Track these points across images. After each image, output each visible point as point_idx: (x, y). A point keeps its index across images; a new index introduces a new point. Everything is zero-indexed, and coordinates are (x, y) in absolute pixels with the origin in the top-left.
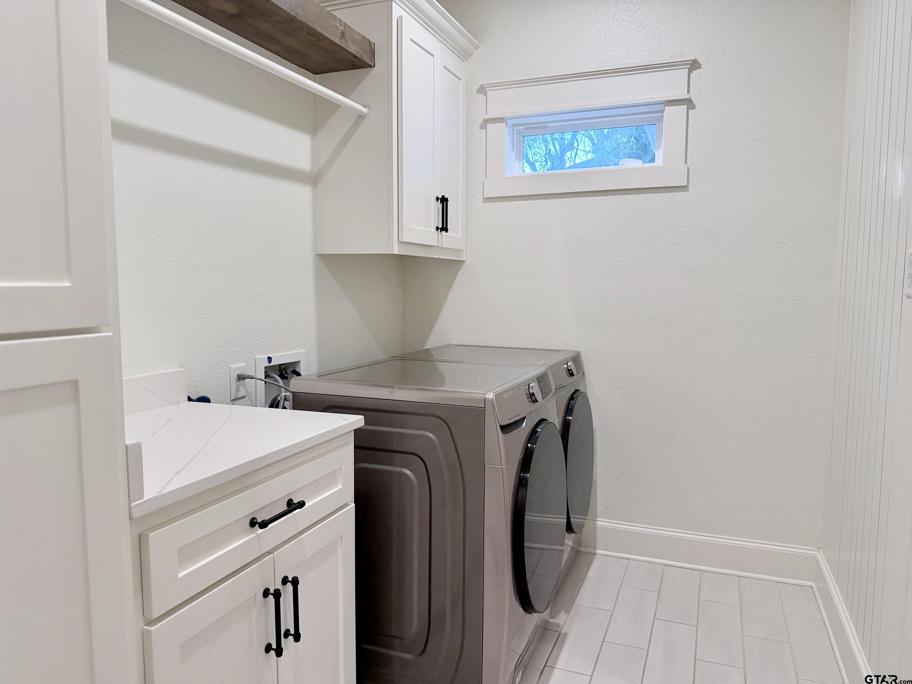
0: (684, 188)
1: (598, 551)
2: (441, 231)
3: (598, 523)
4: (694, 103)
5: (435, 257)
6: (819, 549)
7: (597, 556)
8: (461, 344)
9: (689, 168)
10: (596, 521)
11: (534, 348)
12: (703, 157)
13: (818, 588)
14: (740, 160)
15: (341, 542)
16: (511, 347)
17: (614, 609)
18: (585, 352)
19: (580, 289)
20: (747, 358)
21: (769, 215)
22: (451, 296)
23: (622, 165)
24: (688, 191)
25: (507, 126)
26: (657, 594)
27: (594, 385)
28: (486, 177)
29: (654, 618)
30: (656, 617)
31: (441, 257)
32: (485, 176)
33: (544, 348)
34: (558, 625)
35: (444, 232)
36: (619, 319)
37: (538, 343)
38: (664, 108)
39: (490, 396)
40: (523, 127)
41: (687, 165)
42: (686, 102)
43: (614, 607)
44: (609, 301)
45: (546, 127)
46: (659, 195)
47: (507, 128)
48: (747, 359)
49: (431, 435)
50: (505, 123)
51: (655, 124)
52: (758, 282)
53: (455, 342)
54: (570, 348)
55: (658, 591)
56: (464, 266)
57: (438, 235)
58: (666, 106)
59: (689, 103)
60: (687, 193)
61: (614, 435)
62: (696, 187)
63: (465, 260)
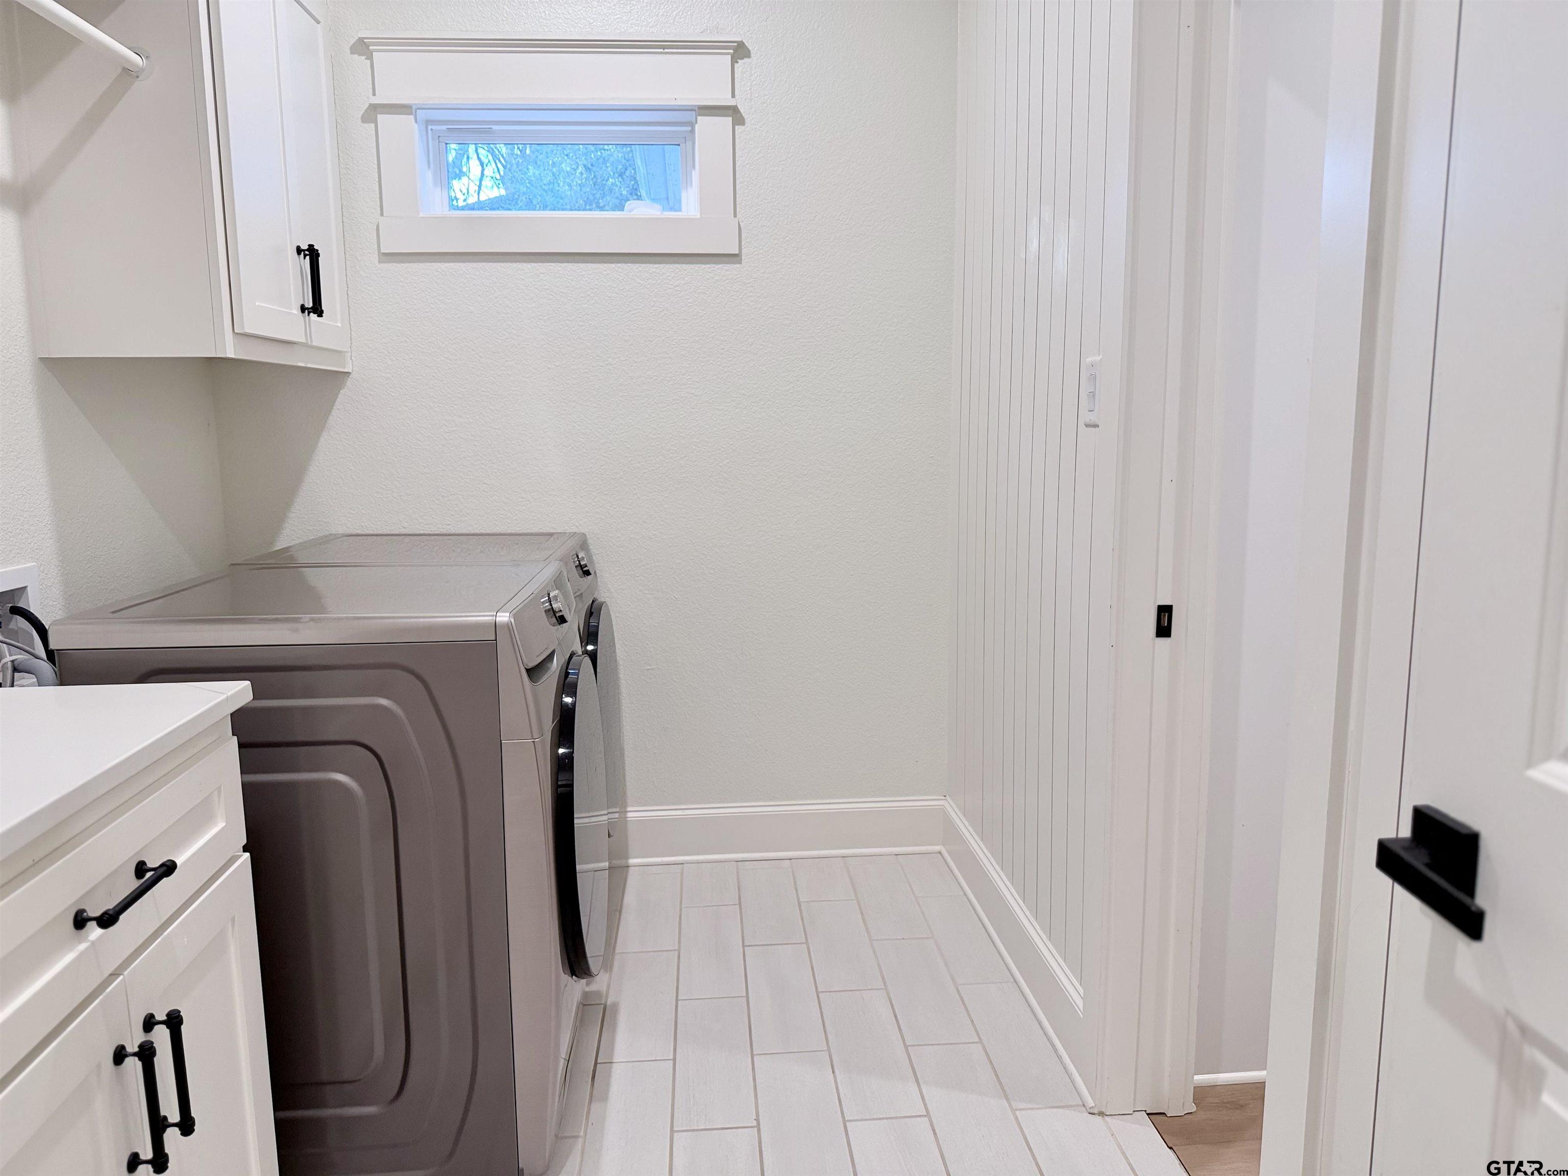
0: (734, 258)
1: (632, 861)
2: (309, 315)
3: (629, 815)
4: (743, 114)
5: (300, 364)
6: (945, 796)
7: (631, 869)
8: (354, 533)
9: (741, 223)
10: (627, 812)
11: (502, 532)
12: (760, 207)
13: (949, 852)
14: (815, 217)
15: (233, 931)
16: (457, 532)
17: (679, 947)
18: (593, 534)
19: (578, 425)
20: (838, 528)
21: (859, 307)
22: (325, 442)
23: (630, 211)
24: (740, 262)
25: (416, 122)
26: (738, 907)
27: (613, 590)
28: (382, 214)
29: (744, 946)
30: (746, 944)
31: (309, 365)
32: (379, 212)
33: (521, 532)
34: (598, 994)
35: (313, 316)
36: (646, 476)
37: (509, 524)
38: (696, 119)
39: (503, 618)
40: (444, 127)
41: (736, 219)
42: (731, 112)
43: (679, 942)
44: (628, 446)
45: (489, 131)
46: (696, 267)
47: (416, 126)
48: (838, 530)
49: (384, 702)
50: (412, 116)
51: (679, 145)
52: (849, 412)
53: (341, 530)
54: (567, 528)
55: (737, 903)
56: (349, 382)
57: (305, 321)
58: (699, 115)
59: (733, 112)
60: (738, 265)
61: (649, 667)
62: (752, 257)
63: (350, 371)
